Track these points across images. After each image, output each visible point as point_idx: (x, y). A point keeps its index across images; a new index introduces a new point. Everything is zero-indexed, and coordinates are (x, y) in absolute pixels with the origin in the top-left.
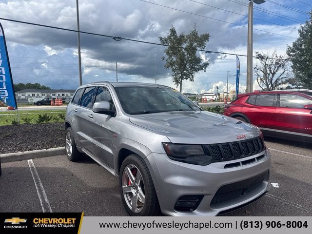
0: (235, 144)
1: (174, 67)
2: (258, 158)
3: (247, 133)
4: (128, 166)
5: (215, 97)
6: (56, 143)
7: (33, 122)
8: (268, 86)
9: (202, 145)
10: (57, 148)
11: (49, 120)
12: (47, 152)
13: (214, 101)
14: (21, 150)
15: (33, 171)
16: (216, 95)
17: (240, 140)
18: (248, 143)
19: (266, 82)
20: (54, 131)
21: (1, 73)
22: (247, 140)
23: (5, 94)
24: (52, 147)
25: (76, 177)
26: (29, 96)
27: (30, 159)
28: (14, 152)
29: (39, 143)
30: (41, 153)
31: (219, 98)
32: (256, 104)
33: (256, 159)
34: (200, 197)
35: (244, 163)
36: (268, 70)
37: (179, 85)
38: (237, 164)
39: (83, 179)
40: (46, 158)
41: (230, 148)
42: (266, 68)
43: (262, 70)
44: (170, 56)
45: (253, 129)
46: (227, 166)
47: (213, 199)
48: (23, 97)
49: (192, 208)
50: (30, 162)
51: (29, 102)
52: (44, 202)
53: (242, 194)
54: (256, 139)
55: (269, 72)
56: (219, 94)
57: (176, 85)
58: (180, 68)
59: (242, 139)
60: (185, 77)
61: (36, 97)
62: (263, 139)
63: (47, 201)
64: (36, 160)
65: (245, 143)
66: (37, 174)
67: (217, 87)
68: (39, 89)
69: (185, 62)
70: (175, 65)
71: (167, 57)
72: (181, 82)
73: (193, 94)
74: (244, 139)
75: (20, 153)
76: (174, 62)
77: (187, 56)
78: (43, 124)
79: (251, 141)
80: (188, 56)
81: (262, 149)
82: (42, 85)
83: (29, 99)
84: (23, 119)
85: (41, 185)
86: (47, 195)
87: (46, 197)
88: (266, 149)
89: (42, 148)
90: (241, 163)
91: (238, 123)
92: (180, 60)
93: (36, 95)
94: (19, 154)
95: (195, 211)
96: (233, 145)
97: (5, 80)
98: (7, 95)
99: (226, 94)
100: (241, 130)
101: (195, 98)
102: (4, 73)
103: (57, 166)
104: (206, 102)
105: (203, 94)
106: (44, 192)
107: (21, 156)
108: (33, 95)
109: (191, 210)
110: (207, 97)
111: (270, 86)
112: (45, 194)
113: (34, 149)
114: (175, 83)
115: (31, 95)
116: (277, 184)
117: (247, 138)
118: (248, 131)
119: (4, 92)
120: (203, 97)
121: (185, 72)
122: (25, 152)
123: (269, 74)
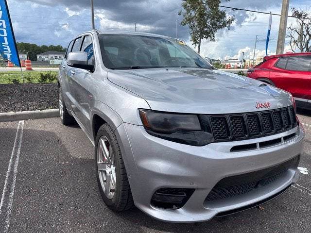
0: (252, 116)
1: (192, 23)
2: (286, 138)
3: (272, 100)
4: (102, 138)
5: (240, 63)
6: (52, 104)
7: (36, 81)
8: (302, 50)
9: (198, 115)
10: (53, 110)
11: (53, 80)
12: (41, 113)
13: (238, 68)
14: (14, 109)
15: (19, 133)
16: (241, 61)
17: (260, 109)
18: (272, 115)
19: (301, 46)
20: (54, 92)
21: (2, 27)
22: (271, 111)
23: (7, 50)
24: (47, 108)
25: (61, 143)
26: (52, 58)
27: (22, 120)
28: (6, 111)
29: (35, 103)
30: (35, 114)
31: (245, 65)
32: (287, 69)
33: (283, 139)
34: (190, 192)
35: (263, 145)
36: (304, 30)
37: (198, 45)
38: (252, 147)
39: (67, 147)
40: (39, 120)
41: (243, 121)
42: (302, 28)
43: (298, 30)
44: (189, 11)
45: (282, 95)
46: (235, 149)
47: (209, 194)
48: (46, 59)
49: (176, 205)
50: (21, 123)
51: (51, 63)
52: (12, 172)
53: (256, 187)
54: (285, 110)
55: (305, 33)
56: (244, 61)
57: (194, 45)
58: (199, 25)
59: (264, 109)
60: (204, 36)
61: (59, 59)
62: (295, 110)
63: (15, 170)
64: (29, 121)
65: (268, 114)
66: (21, 137)
67: (243, 53)
68: (61, 51)
69: (206, 18)
70: (193, 21)
71: (184, 11)
72: (200, 41)
73: (216, 60)
74: (267, 109)
75: (12, 113)
76: (193, 18)
77: (208, 10)
78: (45, 83)
79: (278, 112)
80: (210, 9)
81: (293, 125)
82: (64, 48)
83: (50, 61)
84: (26, 78)
85: (19, 150)
86: (20, 163)
87: (16, 165)
88: (298, 125)
89: (37, 109)
90: (258, 145)
91: (261, 86)
92: (199, 15)
93: (58, 58)
94: (11, 115)
95: (180, 210)
96: (248, 116)
97: (5, 34)
98: (10, 51)
99: (252, 61)
100: (265, 95)
101: (218, 64)
102: (5, 26)
103: (46, 130)
104: (230, 69)
105: (227, 60)
106: (17, 159)
107: (13, 116)
108: (56, 58)
109: (174, 206)
110: (231, 64)
111: (305, 50)
112: (17, 162)
113: (28, 110)
114: (192, 42)
115: (54, 57)
116: (305, 169)
117: (271, 108)
118: (274, 97)
119: (7, 47)
120: (227, 64)
121: (205, 29)
122: (18, 113)
123: (305, 36)
